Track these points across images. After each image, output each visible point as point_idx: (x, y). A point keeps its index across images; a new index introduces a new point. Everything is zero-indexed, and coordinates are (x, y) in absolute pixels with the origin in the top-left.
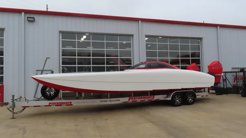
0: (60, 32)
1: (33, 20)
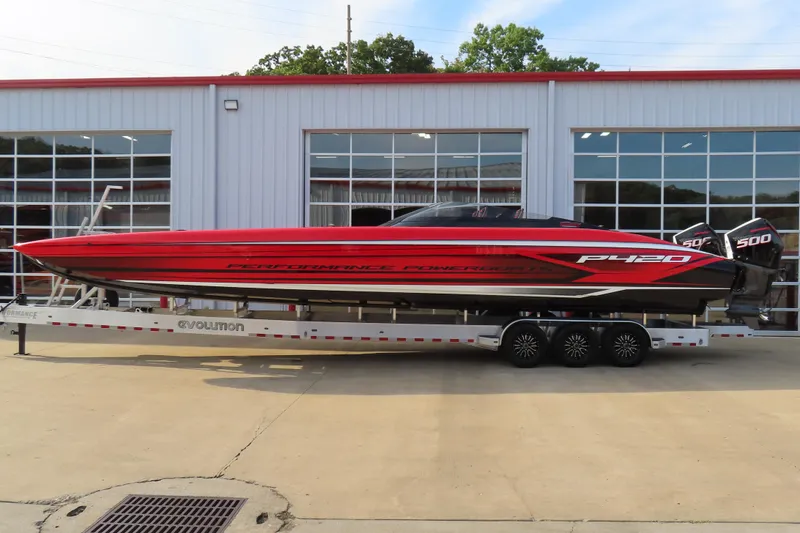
0: (305, 132)
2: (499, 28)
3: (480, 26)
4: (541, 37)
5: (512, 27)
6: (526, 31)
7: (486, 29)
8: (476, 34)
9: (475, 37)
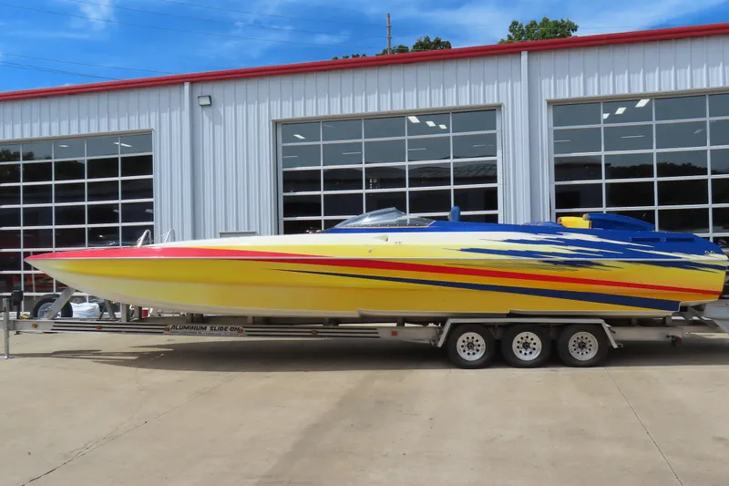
0: (276, 123)
2: (533, 24)
3: (515, 23)
4: (575, 29)
5: (546, 21)
6: (560, 25)
7: (521, 26)
8: (511, 31)
9: (511, 34)
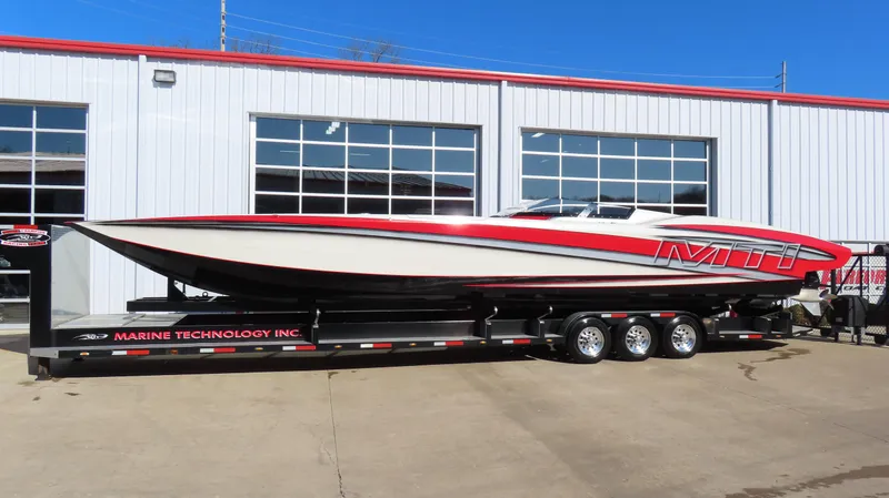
0: (251, 115)
1: (172, 80)
